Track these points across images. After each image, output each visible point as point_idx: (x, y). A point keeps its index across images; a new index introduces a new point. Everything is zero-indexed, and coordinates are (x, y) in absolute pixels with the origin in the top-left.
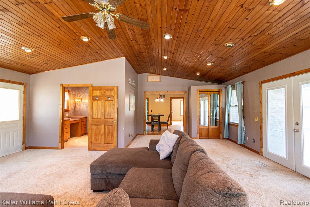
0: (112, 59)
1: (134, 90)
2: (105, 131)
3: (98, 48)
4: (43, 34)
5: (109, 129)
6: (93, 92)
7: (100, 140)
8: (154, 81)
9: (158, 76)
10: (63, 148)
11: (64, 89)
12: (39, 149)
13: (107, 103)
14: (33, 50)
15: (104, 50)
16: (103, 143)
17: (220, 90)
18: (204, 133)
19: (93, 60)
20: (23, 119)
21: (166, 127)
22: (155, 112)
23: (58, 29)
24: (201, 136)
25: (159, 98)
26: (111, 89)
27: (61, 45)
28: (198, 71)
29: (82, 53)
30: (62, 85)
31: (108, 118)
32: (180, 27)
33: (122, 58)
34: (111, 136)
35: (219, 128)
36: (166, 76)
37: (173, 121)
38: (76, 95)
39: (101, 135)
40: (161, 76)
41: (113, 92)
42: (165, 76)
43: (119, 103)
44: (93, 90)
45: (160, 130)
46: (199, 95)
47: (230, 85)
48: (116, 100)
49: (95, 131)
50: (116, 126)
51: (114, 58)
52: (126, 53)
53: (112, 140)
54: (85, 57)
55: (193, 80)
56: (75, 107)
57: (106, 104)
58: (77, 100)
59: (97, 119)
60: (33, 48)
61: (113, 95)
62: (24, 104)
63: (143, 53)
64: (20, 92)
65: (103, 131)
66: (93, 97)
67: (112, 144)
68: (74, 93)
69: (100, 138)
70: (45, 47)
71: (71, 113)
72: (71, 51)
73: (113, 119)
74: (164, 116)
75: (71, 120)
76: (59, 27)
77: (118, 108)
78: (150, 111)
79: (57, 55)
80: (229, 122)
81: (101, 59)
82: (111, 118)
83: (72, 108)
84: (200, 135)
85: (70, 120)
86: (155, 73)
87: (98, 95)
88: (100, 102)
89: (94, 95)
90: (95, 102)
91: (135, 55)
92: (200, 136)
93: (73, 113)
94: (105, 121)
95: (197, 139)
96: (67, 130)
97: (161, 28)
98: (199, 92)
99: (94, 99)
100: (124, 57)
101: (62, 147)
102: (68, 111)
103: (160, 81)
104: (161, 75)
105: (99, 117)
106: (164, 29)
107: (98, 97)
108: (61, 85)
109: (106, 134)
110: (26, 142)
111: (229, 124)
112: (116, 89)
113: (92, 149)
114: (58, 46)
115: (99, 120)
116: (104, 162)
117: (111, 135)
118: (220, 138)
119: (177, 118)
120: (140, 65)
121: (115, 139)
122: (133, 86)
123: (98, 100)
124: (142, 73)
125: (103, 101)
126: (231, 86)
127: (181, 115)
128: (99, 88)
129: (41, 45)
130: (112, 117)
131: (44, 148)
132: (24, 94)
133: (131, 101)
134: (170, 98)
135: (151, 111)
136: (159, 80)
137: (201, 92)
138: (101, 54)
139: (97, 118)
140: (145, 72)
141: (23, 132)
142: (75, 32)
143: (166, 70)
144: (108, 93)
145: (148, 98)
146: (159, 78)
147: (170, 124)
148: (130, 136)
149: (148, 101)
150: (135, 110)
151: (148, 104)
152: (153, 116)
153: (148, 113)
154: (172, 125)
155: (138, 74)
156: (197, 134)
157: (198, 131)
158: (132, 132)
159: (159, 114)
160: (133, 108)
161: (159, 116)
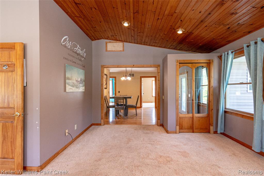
1: (81, 60)
8: (114, 51)
13: (2, 76)
17: (210, 60)
18: (186, 124)
21: (134, 111)
22: (123, 94)
24: (182, 129)
25: (126, 76)
26: (9, 48)
31: (4, 108)
34: (10, 144)
35: (208, 117)
36: (132, 43)
37: (144, 102)
40: (125, 43)
41: (12, 52)
42: (130, 44)
46: (179, 68)
47: (230, 50)
53: (13, 152)
61: (13, 60)
73: (13, 108)
78: (117, 92)
80: (225, 108)
82: (11, 108)
84: (180, 127)
92: (180, 129)
95: (176, 133)
98: (179, 63)
103: (123, 50)
104: (125, 42)
111: (225, 112)
118: (209, 132)
119: (149, 99)
121: (19, 150)
122: (77, 54)
124: (98, 39)
126: (232, 52)
127: (152, 96)
130: (11, 106)
133: (68, 76)
134: (140, 77)
135: (119, 92)
136: (122, 49)
137: (182, 63)
140: (102, 38)
144: (4, 57)
145: (115, 77)
146: (122, 45)
147: (139, 106)
148: (67, 134)
149: (115, 80)
150: (84, 91)
151: (115, 83)
152: (117, 99)
153: (115, 95)
154: (142, 107)
155: (92, 40)
156: (176, 126)
157: (177, 122)
158: (76, 126)
159: (127, 95)
160: (77, 88)
161: (126, 98)
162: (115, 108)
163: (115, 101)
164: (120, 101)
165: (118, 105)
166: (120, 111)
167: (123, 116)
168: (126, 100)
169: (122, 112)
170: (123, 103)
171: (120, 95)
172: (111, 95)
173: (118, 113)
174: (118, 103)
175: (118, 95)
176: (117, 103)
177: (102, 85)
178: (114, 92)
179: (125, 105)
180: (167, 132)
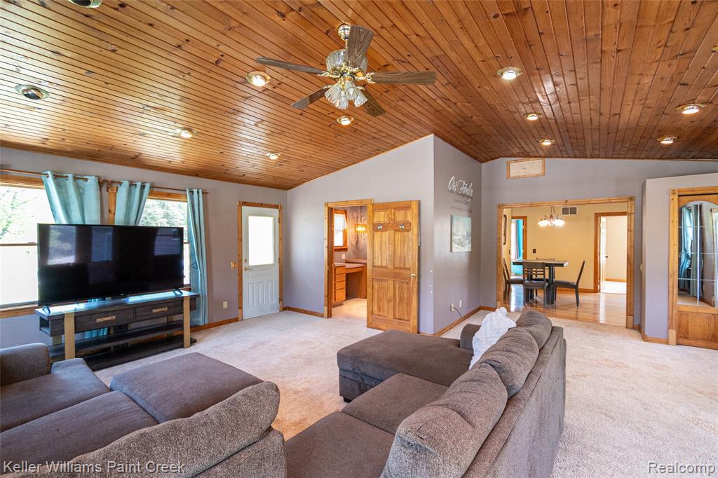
0: (408, 144)
1: (466, 203)
2: (394, 295)
3: (373, 130)
4: (284, 129)
5: (401, 288)
6: (373, 215)
7: (386, 311)
8: (524, 177)
9: (538, 162)
10: (331, 317)
11: (331, 212)
12: (305, 315)
13: (398, 235)
14: (279, 154)
15: (384, 130)
16: (391, 317)
18: (699, 328)
19: (372, 152)
20: (279, 262)
21: (572, 297)
22: (543, 256)
23: (301, 117)
24: (685, 338)
25: (552, 217)
26: (405, 206)
27: (313, 139)
28: (663, 134)
29: (349, 145)
30: (327, 204)
31: (400, 268)
32: (530, 46)
33: (427, 137)
34: (405, 305)
38: (359, 219)
39: (389, 301)
40: (546, 159)
41: (409, 212)
42: (557, 159)
43: (422, 236)
44: (373, 211)
45: (553, 303)
48: (415, 229)
49: (378, 291)
50: (416, 285)
51: (411, 141)
52: (434, 126)
53: (409, 314)
54: (356, 150)
55: (661, 158)
56: (357, 242)
57: (396, 238)
58: (359, 229)
59: (380, 269)
60: (278, 152)
61: (409, 219)
62: (280, 239)
63: (472, 117)
64: (274, 220)
65: (391, 293)
66: (374, 224)
67: (407, 321)
68: (355, 215)
69: (386, 307)
70: (292, 147)
71: (351, 251)
72: (331, 146)
73: (409, 269)
74: (562, 265)
75: (348, 266)
76: (301, 114)
77: (419, 247)
78: (530, 251)
79: (312, 156)
81: (386, 148)
82: (406, 268)
83: (352, 244)
84: (678, 332)
85: (344, 266)
86: (526, 155)
87: (382, 220)
88: (386, 235)
89: (375, 221)
90: (377, 235)
91: (456, 125)
92: (678, 337)
93: (354, 252)
94: (396, 273)
95: (667, 343)
96: (341, 285)
97: (483, 61)
98: (679, 196)
99: (375, 228)
100: (433, 135)
101: (330, 315)
102: (345, 250)
103: (544, 174)
104: (547, 157)
105: (384, 265)
106: (494, 62)
107: (382, 225)
108: (325, 204)
109: (398, 300)
110: (284, 299)
112: (414, 206)
113: (373, 326)
114: (309, 142)
115: (384, 270)
116: (358, 351)
117: (407, 303)
120: (477, 142)
121: (414, 313)
122: (463, 195)
123: (381, 230)
124: (493, 159)
125: (392, 232)
128: (384, 207)
129: (287, 145)
130: (407, 266)
131: (305, 312)
132: (279, 222)
133: (454, 231)
134: (596, 214)
135: (534, 251)
136: (539, 171)
137: (683, 196)
138: (382, 139)
139: (381, 267)
140: (501, 156)
141: (280, 284)
142: (327, 114)
143: (553, 145)
144: (400, 216)
145: (524, 218)
146: (541, 166)
147: (591, 287)
148: (453, 309)
149: (525, 224)
150: (470, 250)
151: (525, 231)
152: (528, 266)
153: (525, 256)
154: (601, 291)
155: (482, 162)
156: (669, 328)
157: (670, 321)
158: (461, 301)
159: (554, 260)
160: (463, 246)
161: (551, 266)
162: (525, 285)
163: (524, 271)
164: (537, 272)
165: (530, 278)
166: (536, 294)
167: (543, 302)
168: (550, 269)
169: (540, 296)
170: (542, 277)
171: (537, 259)
172: (513, 257)
173: (532, 297)
174: (531, 276)
175: (531, 258)
176: (528, 275)
177: (499, 239)
178: (522, 251)
179: (547, 280)
180: (645, 338)
